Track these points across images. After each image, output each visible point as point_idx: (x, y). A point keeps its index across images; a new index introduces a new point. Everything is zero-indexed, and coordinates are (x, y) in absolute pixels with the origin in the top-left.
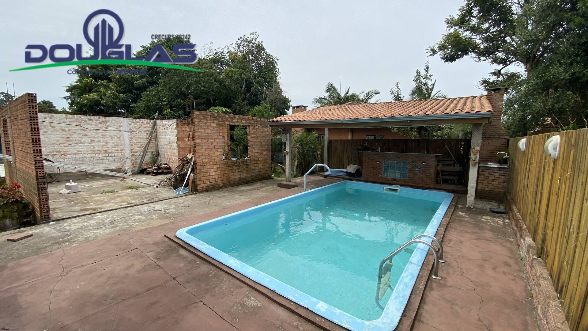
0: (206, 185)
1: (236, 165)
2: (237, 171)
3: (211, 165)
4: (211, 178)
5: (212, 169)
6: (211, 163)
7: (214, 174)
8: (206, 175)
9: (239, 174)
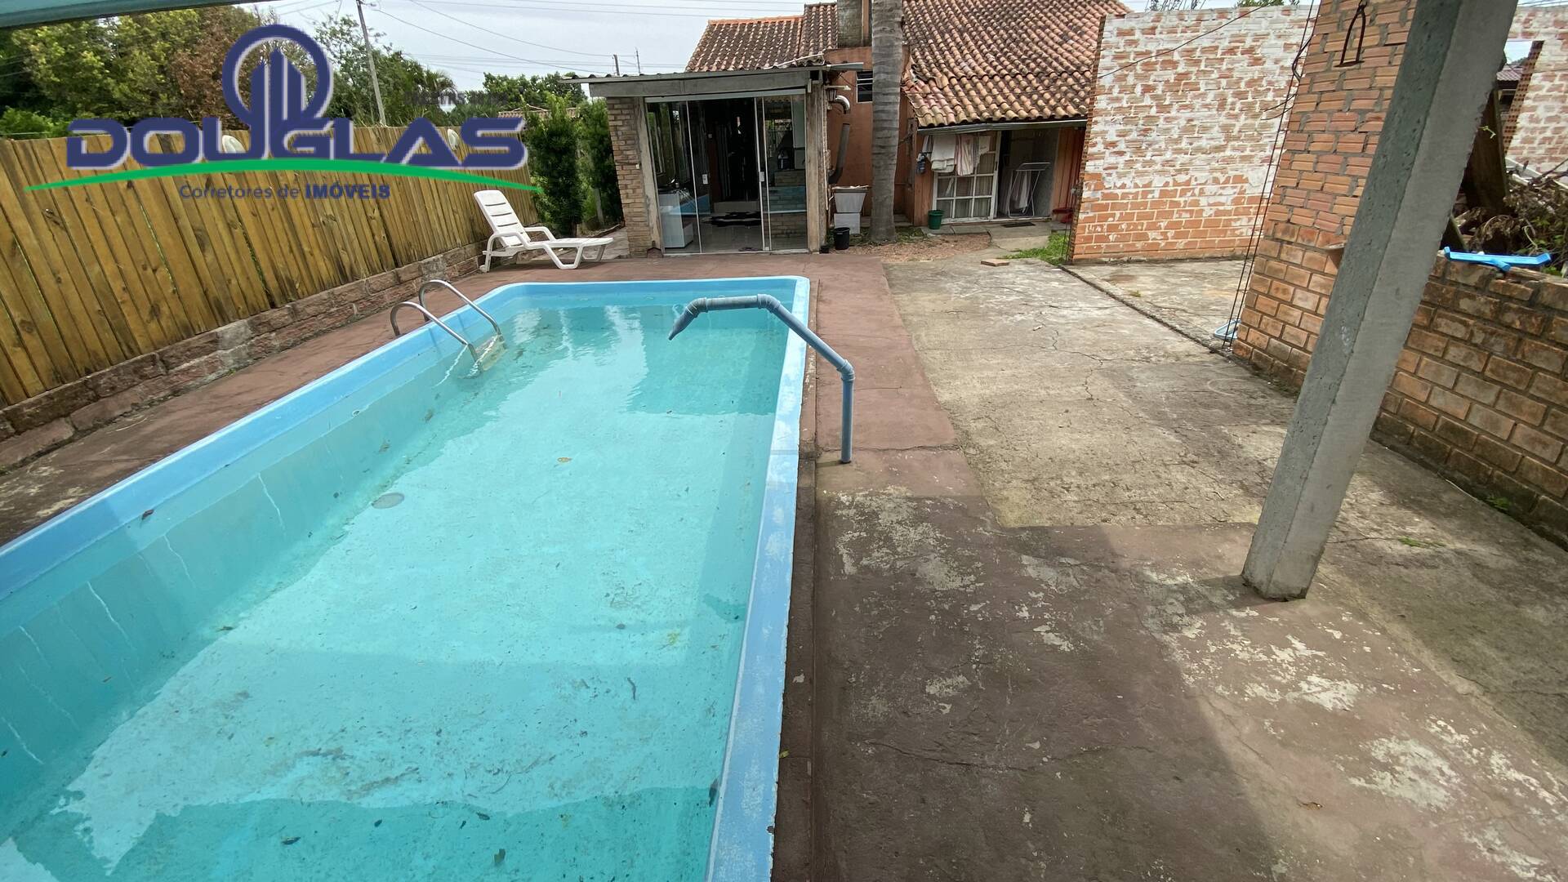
0: (1262, 340)
1: (1464, 304)
2: (1455, 353)
3: (1315, 249)
4: (1291, 320)
5: (1313, 272)
6: (1318, 241)
7: (1309, 305)
8: (1280, 296)
9: (1468, 388)
